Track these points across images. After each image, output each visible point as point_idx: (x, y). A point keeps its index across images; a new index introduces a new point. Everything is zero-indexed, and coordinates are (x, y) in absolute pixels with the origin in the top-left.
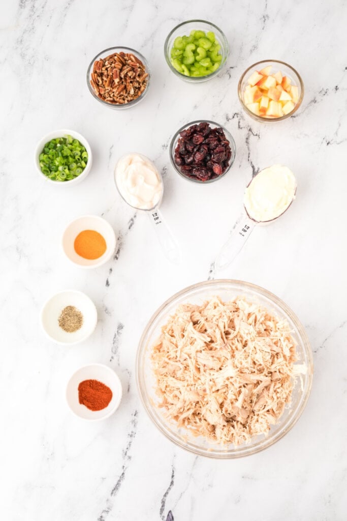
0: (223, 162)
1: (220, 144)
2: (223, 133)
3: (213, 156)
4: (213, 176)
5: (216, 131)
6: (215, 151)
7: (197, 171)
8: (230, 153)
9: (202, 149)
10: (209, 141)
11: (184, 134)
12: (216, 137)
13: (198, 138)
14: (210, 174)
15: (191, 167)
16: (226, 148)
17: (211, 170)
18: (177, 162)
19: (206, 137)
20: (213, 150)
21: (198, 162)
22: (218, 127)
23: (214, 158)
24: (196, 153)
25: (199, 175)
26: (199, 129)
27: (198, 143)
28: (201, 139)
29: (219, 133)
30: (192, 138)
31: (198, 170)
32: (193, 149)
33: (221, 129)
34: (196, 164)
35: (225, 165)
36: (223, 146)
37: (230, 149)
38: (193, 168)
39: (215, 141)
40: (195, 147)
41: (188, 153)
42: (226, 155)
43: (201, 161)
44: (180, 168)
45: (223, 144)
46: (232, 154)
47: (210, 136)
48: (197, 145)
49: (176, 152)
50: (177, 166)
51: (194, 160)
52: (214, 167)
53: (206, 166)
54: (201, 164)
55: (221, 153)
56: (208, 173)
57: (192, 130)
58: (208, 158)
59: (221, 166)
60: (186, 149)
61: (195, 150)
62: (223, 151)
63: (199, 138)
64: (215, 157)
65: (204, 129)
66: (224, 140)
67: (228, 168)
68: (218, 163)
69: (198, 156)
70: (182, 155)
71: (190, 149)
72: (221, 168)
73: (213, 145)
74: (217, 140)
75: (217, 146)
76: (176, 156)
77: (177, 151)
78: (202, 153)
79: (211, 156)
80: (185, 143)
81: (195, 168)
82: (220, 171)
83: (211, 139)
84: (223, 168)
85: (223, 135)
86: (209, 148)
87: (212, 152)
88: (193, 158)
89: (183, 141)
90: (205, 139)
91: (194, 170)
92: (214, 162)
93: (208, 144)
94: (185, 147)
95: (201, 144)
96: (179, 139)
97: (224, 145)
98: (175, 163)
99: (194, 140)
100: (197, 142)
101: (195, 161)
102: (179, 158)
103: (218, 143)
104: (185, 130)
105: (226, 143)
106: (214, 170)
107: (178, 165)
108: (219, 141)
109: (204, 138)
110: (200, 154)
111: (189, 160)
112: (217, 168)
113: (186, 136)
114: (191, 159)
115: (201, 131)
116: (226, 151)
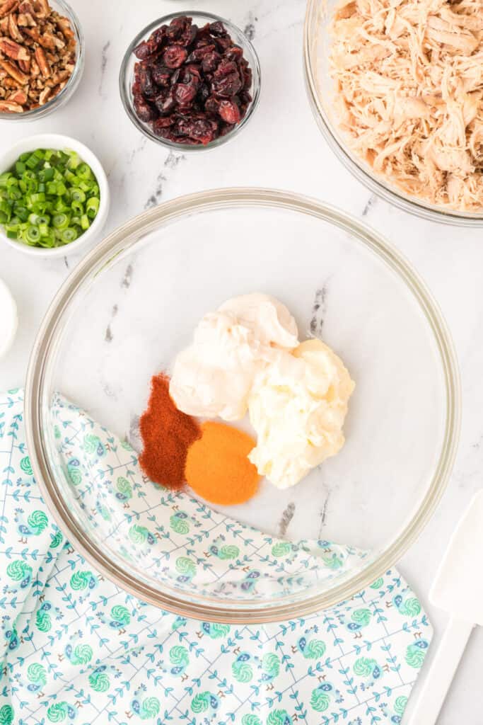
0: (236, 94)
1: (224, 57)
2: (225, 32)
3: (213, 86)
4: (222, 129)
5: (208, 30)
6: (217, 73)
7: (188, 126)
8: (248, 71)
9: (187, 76)
10: (199, 55)
11: (144, 49)
12: (211, 43)
13: (173, 53)
14: (215, 127)
15: (173, 119)
16: (237, 63)
17: (217, 117)
18: (141, 116)
19: (191, 48)
20: (211, 72)
21: (186, 105)
22: (211, 21)
23: (217, 91)
24: (176, 87)
25: (194, 134)
26: (172, 35)
27: (177, 65)
28: (181, 56)
29: (216, 33)
30: (161, 58)
31: (188, 123)
32: (169, 81)
33: (220, 23)
34: (183, 110)
35: (243, 101)
36: (230, 60)
37: (247, 63)
38: (176, 119)
39: (211, 52)
40: (171, 75)
41: (160, 89)
42: (240, 78)
43: (191, 102)
44: (149, 126)
45: (229, 55)
46: (252, 73)
47: (199, 45)
48: (175, 69)
49: (134, 93)
50: (145, 124)
51: (175, 104)
52: (221, 109)
53: (203, 110)
54: (192, 109)
55: (231, 75)
56: (211, 125)
57: (159, 39)
58: (205, 92)
59: (235, 104)
60: (154, 83)
61: (174, 80)
62: (232, 72)
63: (176, 54)
64: (218, 88)
65: (183, 31)
66: (231, 47)
67: (250, 104)
68: (228, 99)
69: (183, 92)
70: (148, 96)
71: (163, 81)
72: (237, 108)
73: (209, 62)
74: (214, 49)
75: (217, 62)
76: (136, 102)
77: (136, 91)
78: (189, 85)
79: (210, 88)
80: (150, 69)
81: (182, 119)
82: (235, 116)
83: (202, 50)
84: (240, 107)
85: (224, 35)
86: (201, 71)
87: (210, 77)
88: (174, 99)
89: (144, 67)
90: (190, 53)
91: (181, 123)
92: (219, 99)
93: (198, 62)
94: (152, 79)
95: (184, 65)
96: (136, 64)
97: (231, 57)
98: (138, 118)
99: (166, 60)
100: (173, 63)
101: (178, 104)
102: (142, 105)
103: (218, 55)
104: (143, 43)
105: (234, 53)
106: (222, 115)
107: (146, 121)
108: (221, 50)
109: (186, 52)
110: (185, 87)
111: (166, 105)
112: (227, 111)
113: (148, 54)
114: (169, 101)
115: (176, 38)
116: (239, 70)
